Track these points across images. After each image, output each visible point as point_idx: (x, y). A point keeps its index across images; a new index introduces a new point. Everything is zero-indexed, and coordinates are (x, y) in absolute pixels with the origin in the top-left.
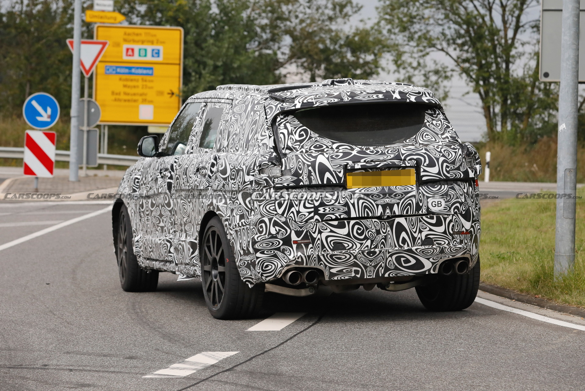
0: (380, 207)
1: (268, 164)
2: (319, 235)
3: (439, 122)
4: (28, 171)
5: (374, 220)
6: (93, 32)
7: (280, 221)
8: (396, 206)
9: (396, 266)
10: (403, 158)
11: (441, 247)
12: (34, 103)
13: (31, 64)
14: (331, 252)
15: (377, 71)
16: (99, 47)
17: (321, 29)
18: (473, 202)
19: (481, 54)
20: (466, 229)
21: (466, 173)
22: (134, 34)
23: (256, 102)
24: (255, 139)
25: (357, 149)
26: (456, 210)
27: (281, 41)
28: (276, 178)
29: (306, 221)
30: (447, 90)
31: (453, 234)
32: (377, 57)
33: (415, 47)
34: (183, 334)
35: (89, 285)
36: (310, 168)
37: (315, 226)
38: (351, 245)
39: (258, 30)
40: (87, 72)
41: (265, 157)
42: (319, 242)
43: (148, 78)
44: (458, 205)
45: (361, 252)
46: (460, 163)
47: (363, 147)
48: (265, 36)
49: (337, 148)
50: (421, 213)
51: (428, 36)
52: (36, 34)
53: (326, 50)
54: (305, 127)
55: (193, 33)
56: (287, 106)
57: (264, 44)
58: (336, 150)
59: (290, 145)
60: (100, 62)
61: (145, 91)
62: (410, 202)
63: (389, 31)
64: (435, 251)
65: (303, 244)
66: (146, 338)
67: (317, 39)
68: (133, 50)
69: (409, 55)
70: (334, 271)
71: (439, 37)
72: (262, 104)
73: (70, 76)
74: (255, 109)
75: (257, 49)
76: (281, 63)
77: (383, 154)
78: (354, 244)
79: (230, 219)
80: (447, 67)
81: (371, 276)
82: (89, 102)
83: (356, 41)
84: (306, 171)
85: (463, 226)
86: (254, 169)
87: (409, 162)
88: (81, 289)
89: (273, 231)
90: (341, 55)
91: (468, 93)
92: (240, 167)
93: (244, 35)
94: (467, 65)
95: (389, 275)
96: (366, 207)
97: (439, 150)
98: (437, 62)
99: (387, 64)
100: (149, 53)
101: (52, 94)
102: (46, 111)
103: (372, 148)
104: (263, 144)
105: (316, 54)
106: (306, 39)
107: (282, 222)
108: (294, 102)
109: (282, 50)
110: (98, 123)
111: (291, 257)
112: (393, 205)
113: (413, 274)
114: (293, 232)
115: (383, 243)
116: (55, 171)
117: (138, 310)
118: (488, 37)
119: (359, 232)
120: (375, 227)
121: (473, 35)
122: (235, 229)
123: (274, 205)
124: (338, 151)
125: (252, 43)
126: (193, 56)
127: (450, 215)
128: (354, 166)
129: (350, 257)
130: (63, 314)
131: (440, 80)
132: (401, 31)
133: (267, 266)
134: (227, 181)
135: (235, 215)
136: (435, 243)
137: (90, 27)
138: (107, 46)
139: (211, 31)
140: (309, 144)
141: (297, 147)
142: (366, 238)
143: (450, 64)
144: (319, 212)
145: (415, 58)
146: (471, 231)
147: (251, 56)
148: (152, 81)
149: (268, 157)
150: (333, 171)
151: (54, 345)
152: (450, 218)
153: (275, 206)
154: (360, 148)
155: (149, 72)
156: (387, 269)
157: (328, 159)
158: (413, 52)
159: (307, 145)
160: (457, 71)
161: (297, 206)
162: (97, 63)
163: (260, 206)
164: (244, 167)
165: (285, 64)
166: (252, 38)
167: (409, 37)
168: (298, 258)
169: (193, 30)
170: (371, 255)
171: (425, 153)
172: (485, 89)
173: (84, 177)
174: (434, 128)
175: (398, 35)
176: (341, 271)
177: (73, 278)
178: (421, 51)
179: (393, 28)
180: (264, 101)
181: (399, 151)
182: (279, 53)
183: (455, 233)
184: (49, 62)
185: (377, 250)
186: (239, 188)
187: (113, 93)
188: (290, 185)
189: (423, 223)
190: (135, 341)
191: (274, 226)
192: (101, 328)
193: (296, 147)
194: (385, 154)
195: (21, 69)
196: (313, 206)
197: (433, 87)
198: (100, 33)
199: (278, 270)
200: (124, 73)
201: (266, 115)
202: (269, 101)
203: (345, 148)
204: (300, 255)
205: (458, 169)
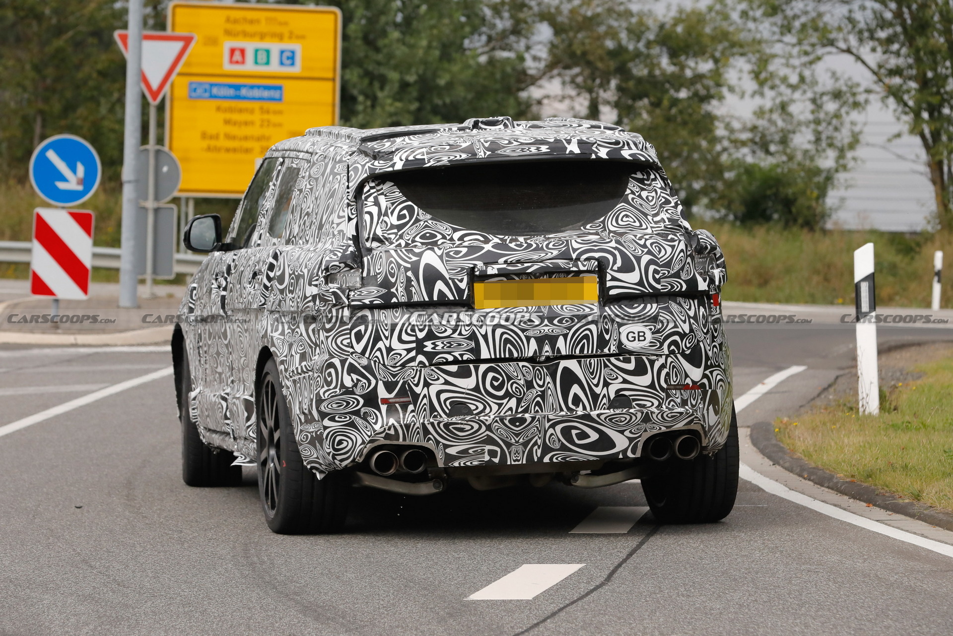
0: (533, 341)
1: (340, 267)
2: (426, 388)
3: (653, 194)
4: (40, 287)
5: (521, 364)
6: (165, 17)
7: (359, 364)
8: (561, 339)
9: (562, 443)
10: (574, 256)
11: (645, 411)
12: (51, 155)
13: (44, 78)
14: (445, 419)
15: (720, 92)
16: (179, 45)
17: (610, 11)
18: (706, 334)
19: (925, 59)
20: (692, 381)
21: (692, 283)
22: (245, 20)
23: (338, 158)
24: (329, 223)
25: (496, 240)
26: (673, 347)
27: (533, 34)
28: (351, 290)
29: (403, 365)
30: (857, 129)
31: (667, 389)
32: (720, 65)
33: (794, 45)
34: (342, 607)
35: (160, 509)
36: (409, 274)
37: (418, 373)
38: (481, 407)
39: (488, 12)
40: (155, 95)
41: (335, 255)
42: (425, 401)
43: (272, 106)
44: (677, 338)
45: (498, 419)
46: (681, 266)
47: (507, 237)
48: (500, 25)
49: (461, 238)
50: (608, 352)
51: (821, 25)
52: (54, 21)
53: (619, 51)
54: (410, 203)
55: (361, 19)
56: (380, 166)
57: (498, 40)
58: (458, 243)
59: (379, 233)
60: (180, 74)
61: (266, 131)
62: (587, 332)
63: (744, 14)
64: (634, 418)
65: (397, 405)
66: (270, 614)
67: (602, 29)
68: (243, 52)
69: (783, 61)
70: (452, 451)
71: (843, 25)
72: (345, 161)
73: (121, 101)
74: (336, 171)
75: (486, 49)
76: (532, 77)
77: (538, 249)
78: (486, 404)
79: (286, 360)
80: (858, 85)
81: (518, 461)
82: (158, 152)
83: (677, 35)
84: (402, 279)
85: (687, 376)
86: (317, 275)
87: (585, 263)
88: (143, 517)
89: (348, 383)
90: (648, 61)
91: (898, 135)
92: (301, 271)
93: (459, 22)
94: (897, 80)
95: (551, 459)
96: (507, 341)
97: (642, 242)
98: (838, 74)
99: (740, 79)
100: (275, 58)
101: (85, 138)
102: (74, 170)
103: (521, 239)
104: (340, 232)
105: (601, 59)
106: (580, 29)
107: (362, 367)
108: (391, 159)
109: (533, 52)
110: (176, 194)
111: (377, 427)
112: (557, 337)
113: (595, 459)
114: (380, 384)
115: (538, 404)
116: (92, 287)
117: (255, 559)
118: (939, 26)
119: (496, 384)
120: (524, 376)
121: (909, 21)
122: (293, 378)
123: (349, 336)
124: (461, 244)
125: (476, 37)
126: (360, 63)
127: (661, 356)
128: (486, 271)
129: (480, 427)
130: (109, 566)
131: (843, 111)
132: (767, 15)
133: (340, 442)
134: (285, 295)
135: (293, 353)
136: (634, 404)
137: (159, 7)
138: (193, 45)
139: (395, 15)
140: (413, 232)
141: (393, 236)
142: (508, 395)
143: (863, 77)
144: (425, 349)
145: (794, 67)
146: (704, 384)
147: (471, 62)
148: (280, 112)
149: (340, 255)
150: (450, 278)
151: (91, 627)
152: (662, 360)
153: (350, 338)
154: (500, 239)
155: (275, 94)
156: (546, 449)
157: (441, 257)
158: (790, 56)
159: (410, 232)
160: (877, 93)
161: (387, 338)
162: (173, 76)
163: (327, 337)
164: (306, 271)
165: (540, 78)
166: (475, 30)
167: (782, 26)
168: (389, 429)
169: (360, 12)
170: (518, 424)
171: (616, 248)
172: (933, 128)
173: (147, 299)
174: (641, 205)
175: (762, 22)
176: (465, 451)
177: (127, 496)
178: (806, 53)
179: (752, 9)
180: (349, 157)
181: (567, 245)
182: (527, 56)
183: (672, 387)
184: (80, 75)
185: (527, 416)
186: (298, 307)
187: (204, 136)
188: (375, 302)
189: (612, 370)
190: (250, 618)
191: (349, 374)
192: (182, 593)
193: (390, 236)
194: (542, 249)
195: (25, 89)
196: (414, 338)
197: (829, 124)
198: (178, 19)
199: (358, 449)
200: (225, 98)
201: (348, 181)
202: (355, 157)
203: (474, 238)
204: (393, 424)
205: (677, 275)
